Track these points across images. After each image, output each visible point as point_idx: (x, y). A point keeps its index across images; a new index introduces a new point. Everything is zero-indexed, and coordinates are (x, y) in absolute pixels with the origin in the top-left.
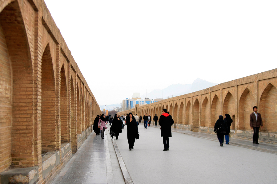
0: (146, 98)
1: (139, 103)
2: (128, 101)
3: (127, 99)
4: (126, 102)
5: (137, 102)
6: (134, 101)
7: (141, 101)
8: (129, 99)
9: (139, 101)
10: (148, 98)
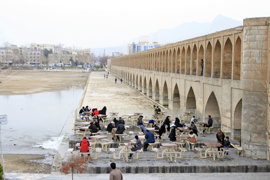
0: (154, 43)
1: (147, 48)
2: (134, 46)
3: (133, 43)
4: (132, 47)
5: (145, 47)
6: (141, 46)
7: (149, 46)
8: (135, 43)
9: (147, 46)
10: (157, 42)
